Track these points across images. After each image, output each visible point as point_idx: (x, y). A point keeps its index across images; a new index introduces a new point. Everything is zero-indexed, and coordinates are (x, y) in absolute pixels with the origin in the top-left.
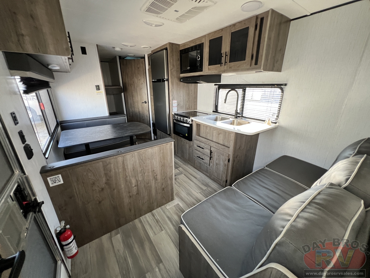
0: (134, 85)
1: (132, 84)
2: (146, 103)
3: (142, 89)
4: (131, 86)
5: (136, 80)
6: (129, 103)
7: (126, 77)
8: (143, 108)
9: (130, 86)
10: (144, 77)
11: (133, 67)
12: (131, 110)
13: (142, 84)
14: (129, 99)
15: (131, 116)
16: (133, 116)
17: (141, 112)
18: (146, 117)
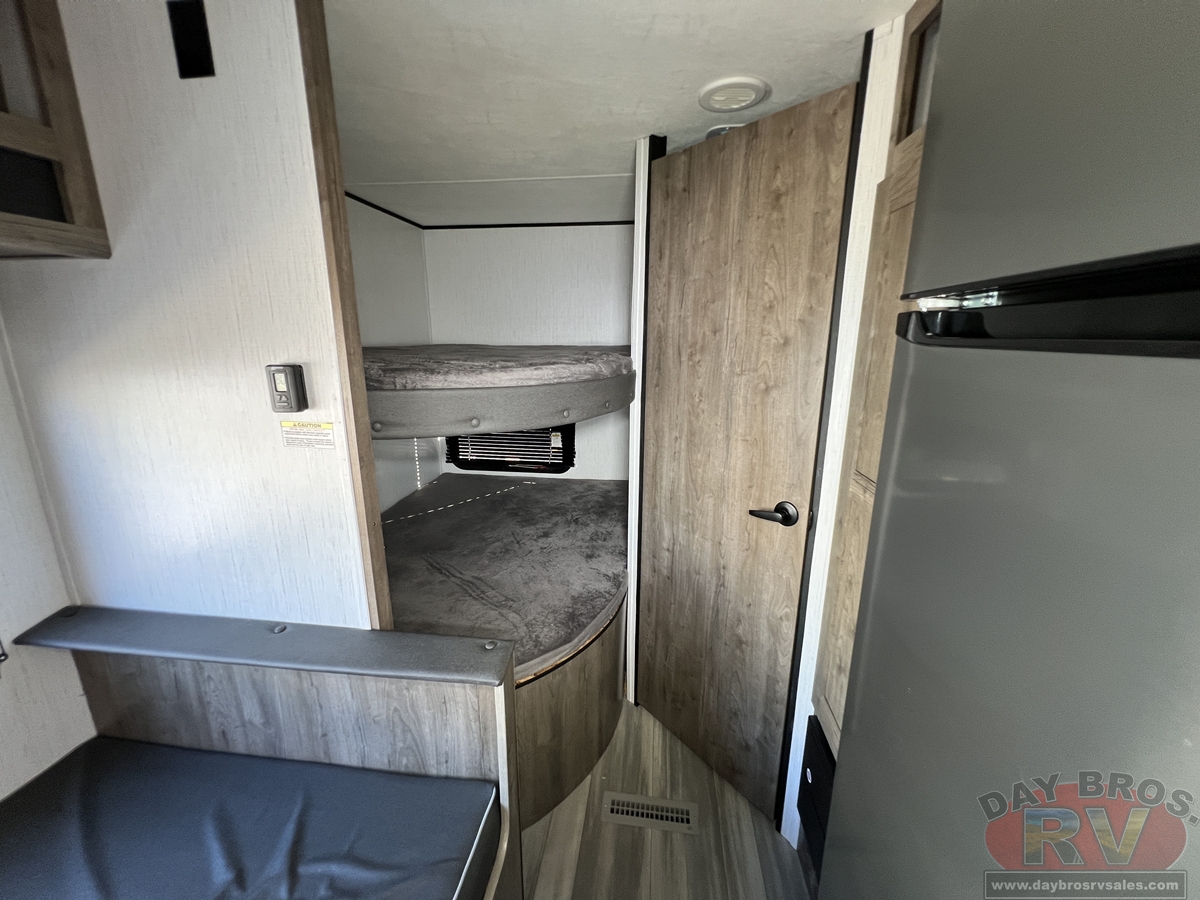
0: (719, 351)
1: (703, 349)
2: (788, 520)
3: (774, 394)
4: (697, 358)
5: (735, 310)
6: (665, 484)
7: (669, 285)
8: (753, 550)
9: (691, 355)
10: (812, 282)
11: (736, 193)
12: (667, 533)
13: (786, 342)
14: (666, 455)
15: (665, 572)
16: (670, 578)
17: (731, 577)
18: (764, 636)
